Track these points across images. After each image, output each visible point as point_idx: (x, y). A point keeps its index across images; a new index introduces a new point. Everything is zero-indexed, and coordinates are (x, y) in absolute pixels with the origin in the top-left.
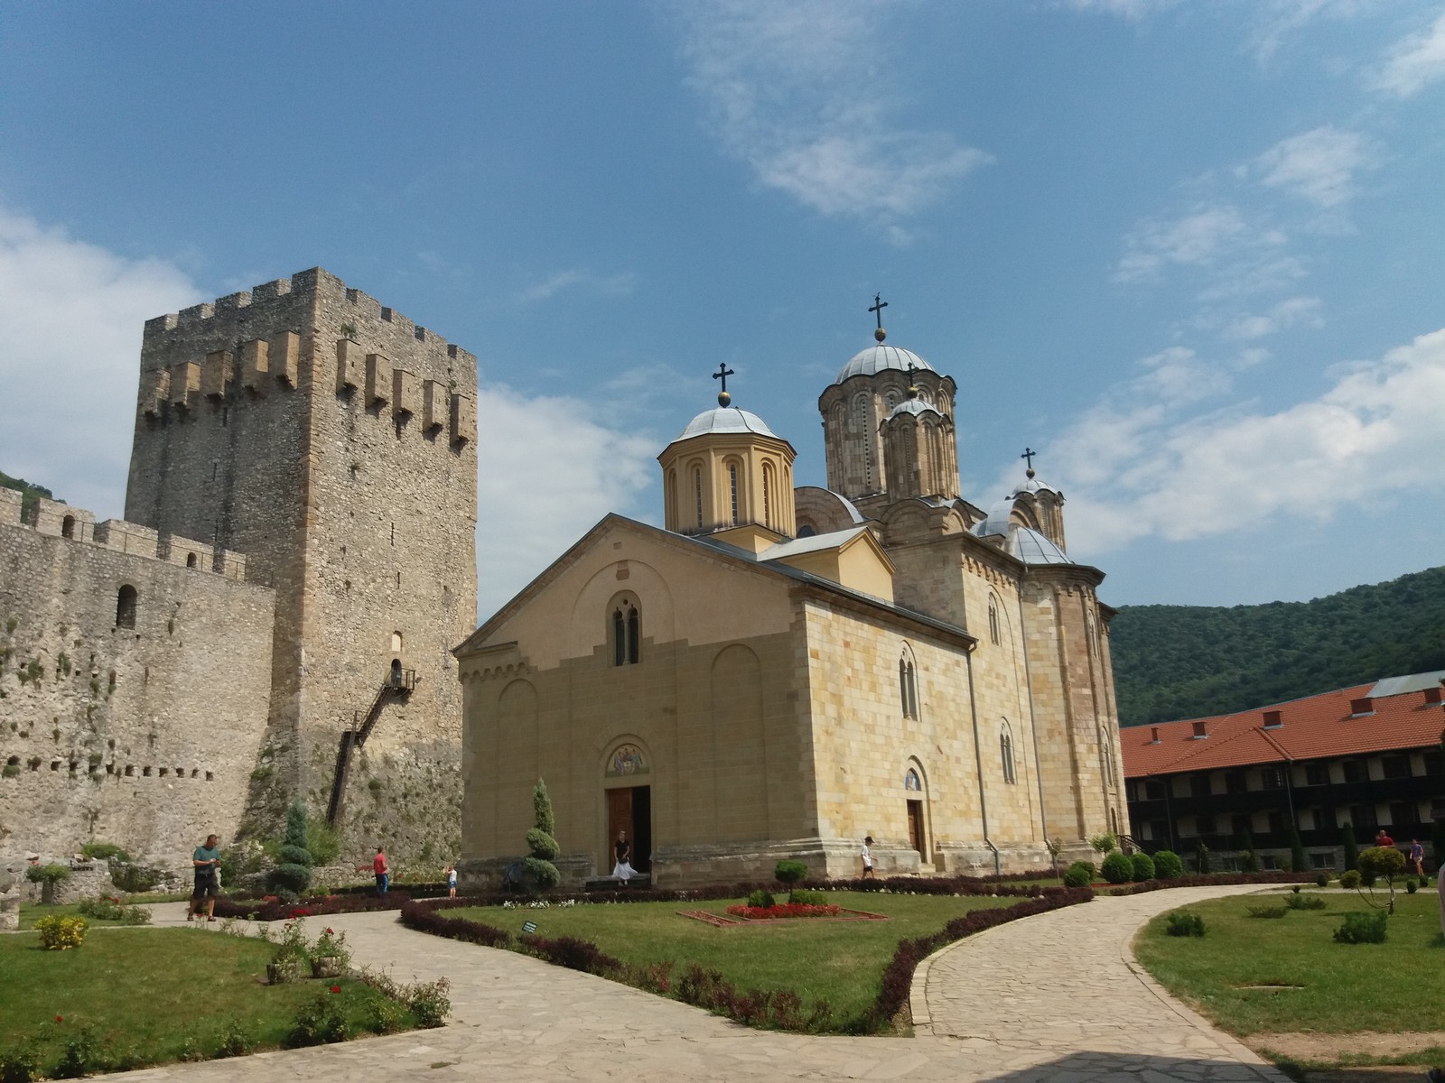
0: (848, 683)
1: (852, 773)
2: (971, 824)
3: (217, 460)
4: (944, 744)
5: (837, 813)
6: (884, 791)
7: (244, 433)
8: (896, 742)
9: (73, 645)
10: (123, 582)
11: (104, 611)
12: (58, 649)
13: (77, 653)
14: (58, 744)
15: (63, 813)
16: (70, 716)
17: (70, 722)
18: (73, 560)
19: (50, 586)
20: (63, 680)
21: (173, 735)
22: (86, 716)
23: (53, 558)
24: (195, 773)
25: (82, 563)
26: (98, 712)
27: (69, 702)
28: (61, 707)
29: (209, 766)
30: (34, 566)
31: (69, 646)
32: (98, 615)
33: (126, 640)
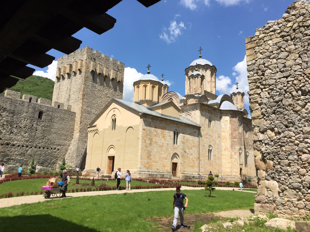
0: (155, 136)
1: (153, 156)
2: (194, 169)
3: (68, 86)
4: (187, 151)
5: (147, 164)
6: (164, 160)
7: (73, 81)
8: (170, 150)
9: (28, 123)
10: (40, 111)
11: (35, 116)
12: (25, 123)
13: (29, 124)
14: (24, 142)
15: (24, 156)
16: (27, 137)
17: (27, 138)
18: (29, 106)
19: (23, 111)
20: (25, 130)
21: (50, 141)
22: (30, 137)
23: (24, 106)
24: (55, 149)
25: (31, 107)
26: (33, 136)
27: (27, 134)
28: (25, 135)
29: (59, 147)
30: (20, 107)
31: (27, 123)
32: (34, 117)
33: (40, 122)
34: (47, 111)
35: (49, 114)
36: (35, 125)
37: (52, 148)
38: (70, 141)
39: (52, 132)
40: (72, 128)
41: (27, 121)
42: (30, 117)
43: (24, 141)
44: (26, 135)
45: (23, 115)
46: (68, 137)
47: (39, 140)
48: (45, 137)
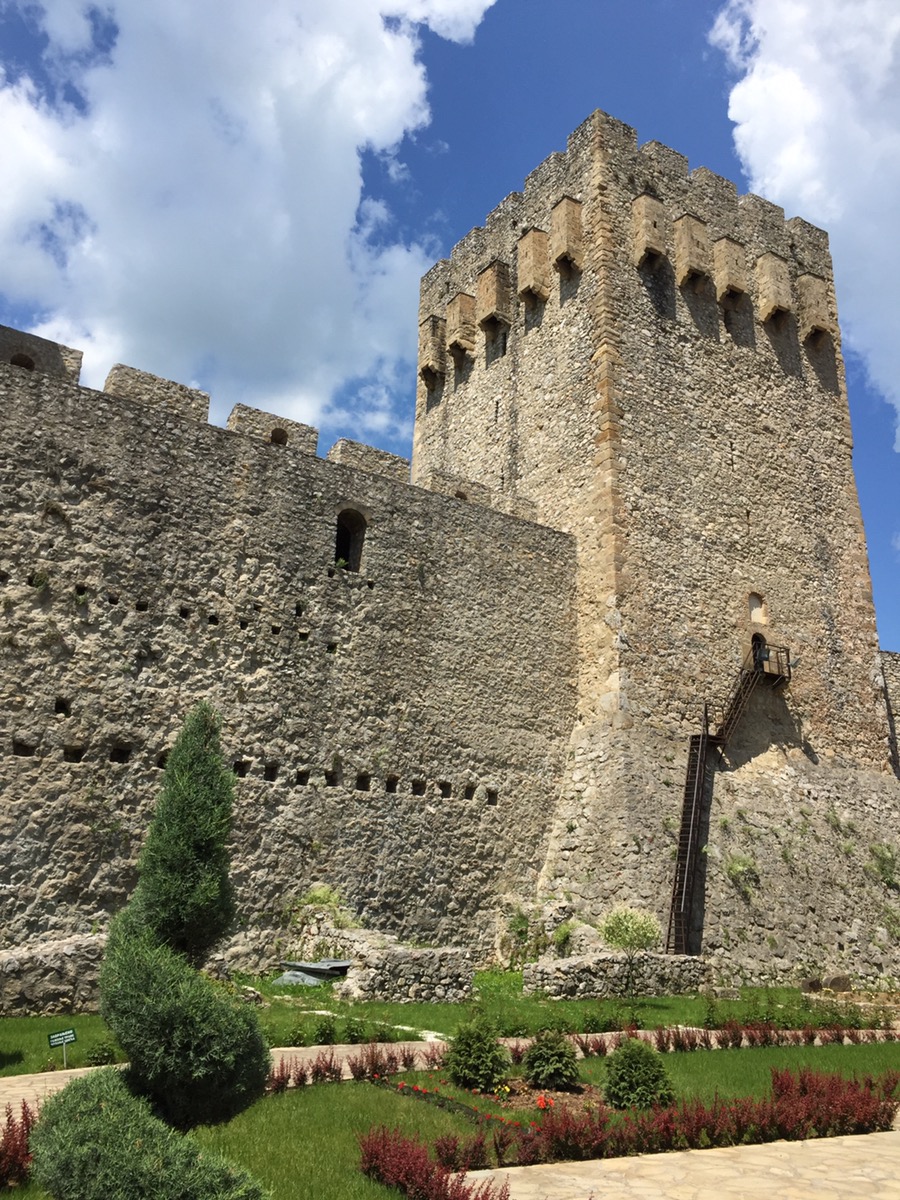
3: (498, 398)
9: (267, 588)
10: (345, 507)
11: (316, 543)
12: (243, 592)
13: (273, 600)
14: (245, 734)
15: (255, 845)
16: (264, 693)
17: (264, 702)
18: (265, 468)
19: (228, 501)
20: (251, 639)
21: (432, 732)
22: (290, 694)
23: (232, 463)
24: (469, 792)
25: (279, 474)
26: (310, 689)
27: (262, 672)
28: (249, 679)
29: (491, 781)
30: (202, 471)
31: (261, 589)
32: (305, 549)
33: (352, 587)
34: (392, 513)
35: (404, 534)
36: (315, 609)
37: (445, 787)
38: (558, 734)
39: (437, 665)
40: (561, 643)
41: (256, 574)
42: (279, 548)
43: (244, 728)
44: (258, 683)
45: (228, 530)
46: (546, 708)
47: (355, 720)
48: (394, 700)
